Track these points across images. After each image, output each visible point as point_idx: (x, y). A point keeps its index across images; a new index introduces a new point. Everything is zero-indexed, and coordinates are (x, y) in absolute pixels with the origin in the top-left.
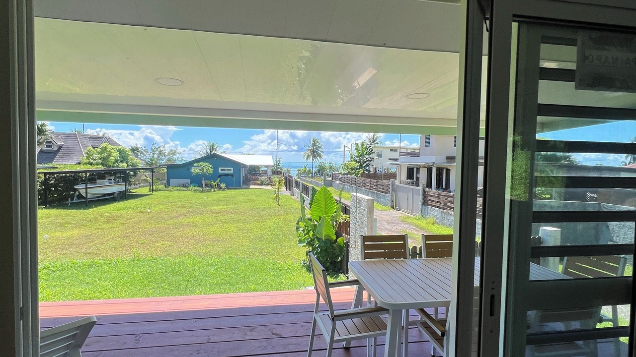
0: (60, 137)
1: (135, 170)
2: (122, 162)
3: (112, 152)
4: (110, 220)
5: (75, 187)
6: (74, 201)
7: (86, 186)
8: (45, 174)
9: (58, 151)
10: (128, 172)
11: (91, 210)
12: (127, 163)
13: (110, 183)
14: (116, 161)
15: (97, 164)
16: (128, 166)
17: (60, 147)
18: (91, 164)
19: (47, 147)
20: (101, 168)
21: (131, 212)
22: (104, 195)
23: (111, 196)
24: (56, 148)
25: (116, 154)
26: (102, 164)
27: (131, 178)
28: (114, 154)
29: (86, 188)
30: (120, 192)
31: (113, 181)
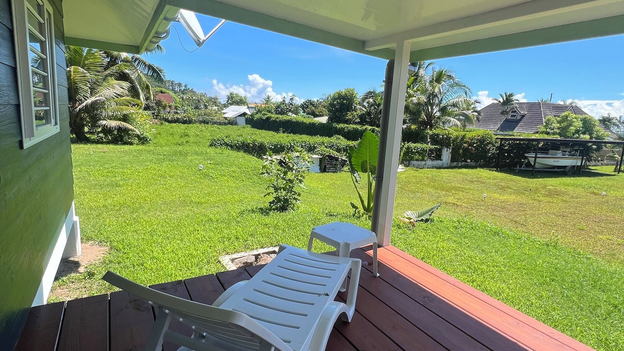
0: (524, 106)
1: (600, 144)
2: (584, 133)
3: (574, 122)
4: (551, 194)
5: (526, 155)
6: (522, 168)
7: (536, 155)
8: (502, 139)
9: (520, 120)
10: (590, 144)
11: (535, 180)
12: (590, 134)
13: (563, 155)
14: (577, 132)
15: (554, 134)
16: (591, 138)
17: (523, 116)
18: (548, 133)
19: (512, 116)
20: (558, 137)
21: (579, 191)
22: (554, 167)
23: (562, 170)
24: (519, 118)
25: (578, 124)
26: (560, 134)
27: (592, 152)
28: (576, 124)
29: (536, 157)
30: (574, 166)
31: (567, 153)
